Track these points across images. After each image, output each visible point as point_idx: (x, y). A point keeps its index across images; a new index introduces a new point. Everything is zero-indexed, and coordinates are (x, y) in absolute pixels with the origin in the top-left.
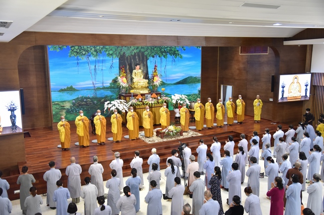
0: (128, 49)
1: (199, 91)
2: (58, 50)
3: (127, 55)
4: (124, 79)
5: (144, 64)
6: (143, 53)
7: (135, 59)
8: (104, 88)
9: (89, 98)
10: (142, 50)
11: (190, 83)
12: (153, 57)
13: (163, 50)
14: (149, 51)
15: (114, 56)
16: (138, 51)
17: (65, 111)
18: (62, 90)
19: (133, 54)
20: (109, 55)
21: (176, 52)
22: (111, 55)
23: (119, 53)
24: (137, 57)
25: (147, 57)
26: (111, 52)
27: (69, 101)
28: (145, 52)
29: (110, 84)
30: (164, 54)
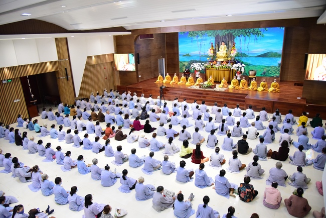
0: (221, 32)
1: (279, 65)
2: (183, 34)
3: (220, 35)
4: (212, 51)
5: (231, 41)
6: (231, 34)
7: (225, 38)
9: (197, 61)
10: (231, 32)
11: (270, 57)
12: (239, 36)
13: (247, 31)
14: (236, 32)
15: (212, 36)
16: (228, 32)
17: (185, 67)
18: (184, 56)
19: (224, 35)
20: (209, 35)
21: (259, 32)
23: (216, 34)
24: (227, 37)
25: (234, 37)
26: (210, 34)
27: (187, 62)
28: (233, 33)
30: (248, 34)
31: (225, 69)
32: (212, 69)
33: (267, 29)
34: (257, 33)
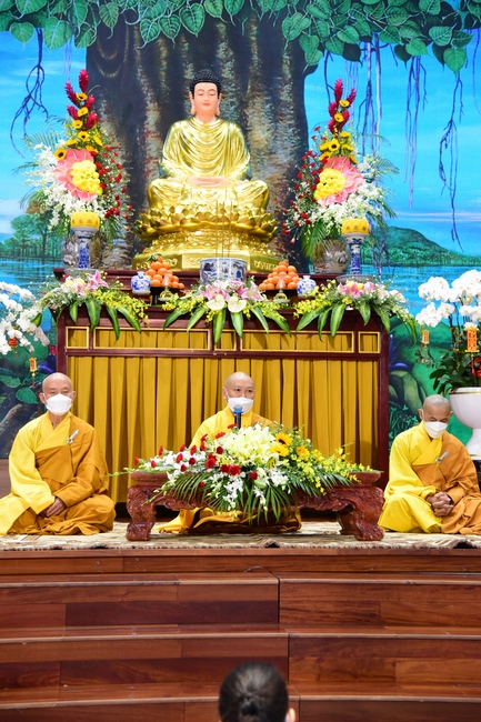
3: (149, 30)
4: (85, 170)
5: (276, 102)
6: (270, 27)
12: (352, 53)
14: (318, 8)
15: (54, 30)
19: (196, 24)
20: (14, 18)
22: (31, 19)
23: (93, 12)
24: (222, 51)
25: (297, 54)
28: (284, 13)
29: (18, 224)
30: (440, 34)
31: (319, 344)
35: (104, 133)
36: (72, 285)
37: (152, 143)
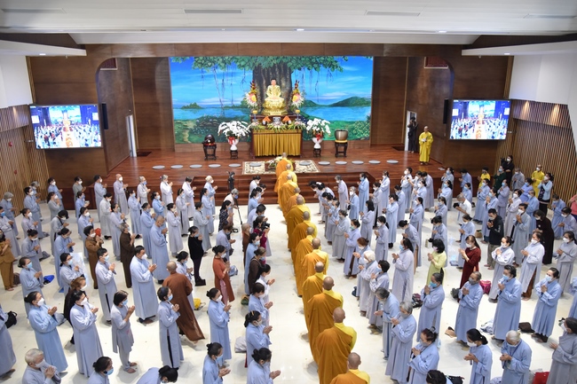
0: (265, 59)
1: (369, 118)
2: (180, 62)
3: (263, 67)
4: (254, 96)
5: (286, 78)
6: (285, 65)
7: (274, 72)
8: (234, 107)
9: (216, 118)
10: (284, 60)
11: (354, 106)
12: (300, 69)
13: (313, 60)
14: (294, 61)
15: (247, 68)
16: (278, 61)
17: (188, 131)
18: (185, 108)
19: (272, 65)
20: (240, 66)
21: (334, 64)
22: (243, 66)
23: (254, 64)
24: (276, 69)
25: (290, 70)
26: (243, 63)
27: (192, 121)
28: (288, 62)
29: (241, 102)
30: (316, 66)
32: (266, 131)
33: (347, 58)
34: (331, 65)
35: (257, 90)
36: (254, 124)
37: (265, 87)
